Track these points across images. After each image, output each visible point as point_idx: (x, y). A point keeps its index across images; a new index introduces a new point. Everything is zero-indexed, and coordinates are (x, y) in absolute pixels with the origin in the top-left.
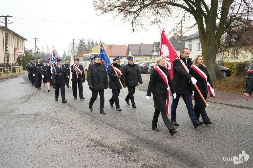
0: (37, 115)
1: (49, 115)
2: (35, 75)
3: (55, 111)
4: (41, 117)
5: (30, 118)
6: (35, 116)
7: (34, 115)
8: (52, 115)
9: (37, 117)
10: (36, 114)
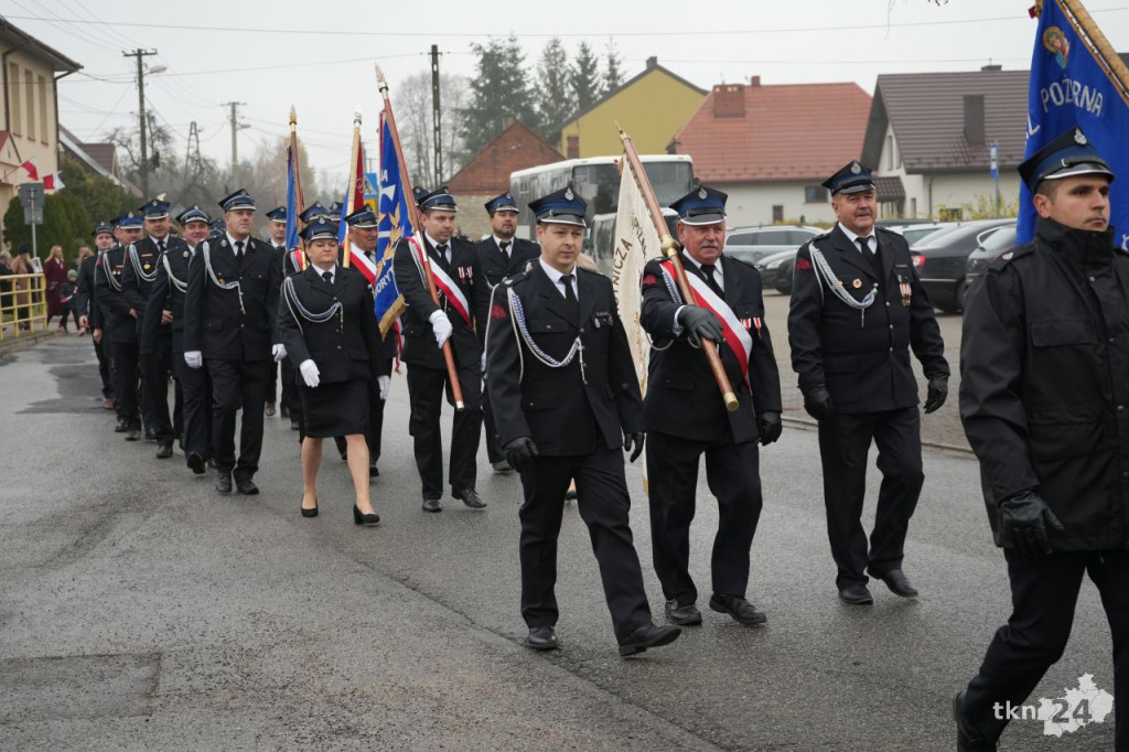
0: (167, 663)
1: (254, 666)
2: (204, 360)
3: (300, 632)
4: (198, 682)
5: (114, 683)
6: (145, 671)
7: (140, 660)
8: (278, 666)
9: (167, 682)
10: (156, 657)
